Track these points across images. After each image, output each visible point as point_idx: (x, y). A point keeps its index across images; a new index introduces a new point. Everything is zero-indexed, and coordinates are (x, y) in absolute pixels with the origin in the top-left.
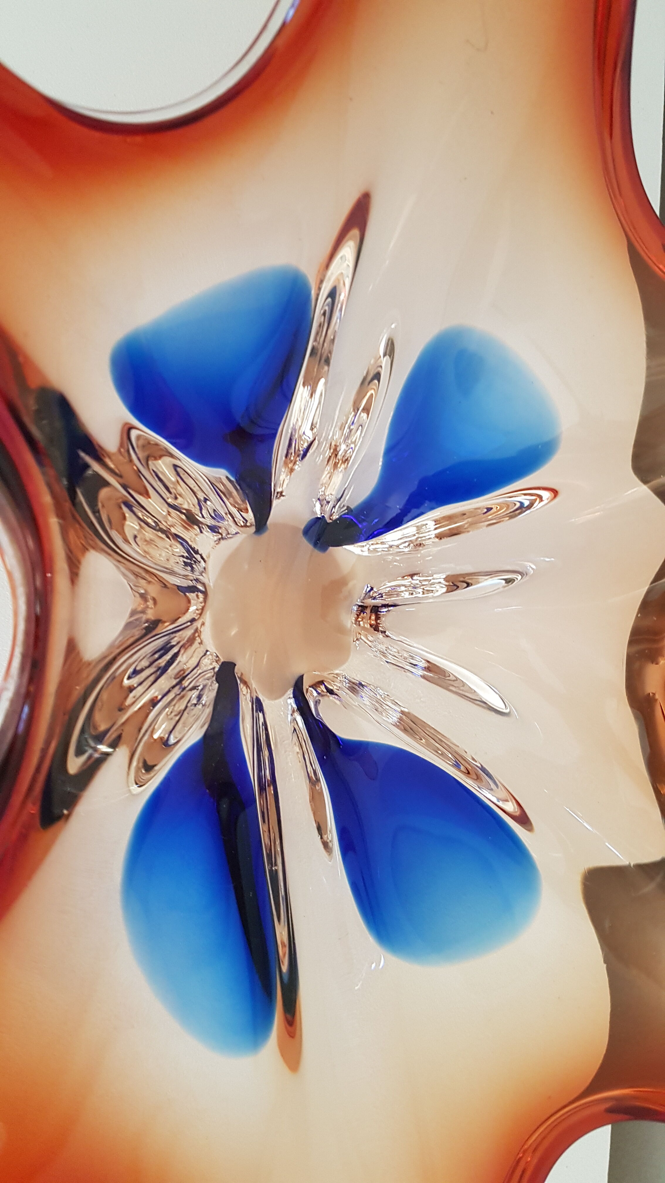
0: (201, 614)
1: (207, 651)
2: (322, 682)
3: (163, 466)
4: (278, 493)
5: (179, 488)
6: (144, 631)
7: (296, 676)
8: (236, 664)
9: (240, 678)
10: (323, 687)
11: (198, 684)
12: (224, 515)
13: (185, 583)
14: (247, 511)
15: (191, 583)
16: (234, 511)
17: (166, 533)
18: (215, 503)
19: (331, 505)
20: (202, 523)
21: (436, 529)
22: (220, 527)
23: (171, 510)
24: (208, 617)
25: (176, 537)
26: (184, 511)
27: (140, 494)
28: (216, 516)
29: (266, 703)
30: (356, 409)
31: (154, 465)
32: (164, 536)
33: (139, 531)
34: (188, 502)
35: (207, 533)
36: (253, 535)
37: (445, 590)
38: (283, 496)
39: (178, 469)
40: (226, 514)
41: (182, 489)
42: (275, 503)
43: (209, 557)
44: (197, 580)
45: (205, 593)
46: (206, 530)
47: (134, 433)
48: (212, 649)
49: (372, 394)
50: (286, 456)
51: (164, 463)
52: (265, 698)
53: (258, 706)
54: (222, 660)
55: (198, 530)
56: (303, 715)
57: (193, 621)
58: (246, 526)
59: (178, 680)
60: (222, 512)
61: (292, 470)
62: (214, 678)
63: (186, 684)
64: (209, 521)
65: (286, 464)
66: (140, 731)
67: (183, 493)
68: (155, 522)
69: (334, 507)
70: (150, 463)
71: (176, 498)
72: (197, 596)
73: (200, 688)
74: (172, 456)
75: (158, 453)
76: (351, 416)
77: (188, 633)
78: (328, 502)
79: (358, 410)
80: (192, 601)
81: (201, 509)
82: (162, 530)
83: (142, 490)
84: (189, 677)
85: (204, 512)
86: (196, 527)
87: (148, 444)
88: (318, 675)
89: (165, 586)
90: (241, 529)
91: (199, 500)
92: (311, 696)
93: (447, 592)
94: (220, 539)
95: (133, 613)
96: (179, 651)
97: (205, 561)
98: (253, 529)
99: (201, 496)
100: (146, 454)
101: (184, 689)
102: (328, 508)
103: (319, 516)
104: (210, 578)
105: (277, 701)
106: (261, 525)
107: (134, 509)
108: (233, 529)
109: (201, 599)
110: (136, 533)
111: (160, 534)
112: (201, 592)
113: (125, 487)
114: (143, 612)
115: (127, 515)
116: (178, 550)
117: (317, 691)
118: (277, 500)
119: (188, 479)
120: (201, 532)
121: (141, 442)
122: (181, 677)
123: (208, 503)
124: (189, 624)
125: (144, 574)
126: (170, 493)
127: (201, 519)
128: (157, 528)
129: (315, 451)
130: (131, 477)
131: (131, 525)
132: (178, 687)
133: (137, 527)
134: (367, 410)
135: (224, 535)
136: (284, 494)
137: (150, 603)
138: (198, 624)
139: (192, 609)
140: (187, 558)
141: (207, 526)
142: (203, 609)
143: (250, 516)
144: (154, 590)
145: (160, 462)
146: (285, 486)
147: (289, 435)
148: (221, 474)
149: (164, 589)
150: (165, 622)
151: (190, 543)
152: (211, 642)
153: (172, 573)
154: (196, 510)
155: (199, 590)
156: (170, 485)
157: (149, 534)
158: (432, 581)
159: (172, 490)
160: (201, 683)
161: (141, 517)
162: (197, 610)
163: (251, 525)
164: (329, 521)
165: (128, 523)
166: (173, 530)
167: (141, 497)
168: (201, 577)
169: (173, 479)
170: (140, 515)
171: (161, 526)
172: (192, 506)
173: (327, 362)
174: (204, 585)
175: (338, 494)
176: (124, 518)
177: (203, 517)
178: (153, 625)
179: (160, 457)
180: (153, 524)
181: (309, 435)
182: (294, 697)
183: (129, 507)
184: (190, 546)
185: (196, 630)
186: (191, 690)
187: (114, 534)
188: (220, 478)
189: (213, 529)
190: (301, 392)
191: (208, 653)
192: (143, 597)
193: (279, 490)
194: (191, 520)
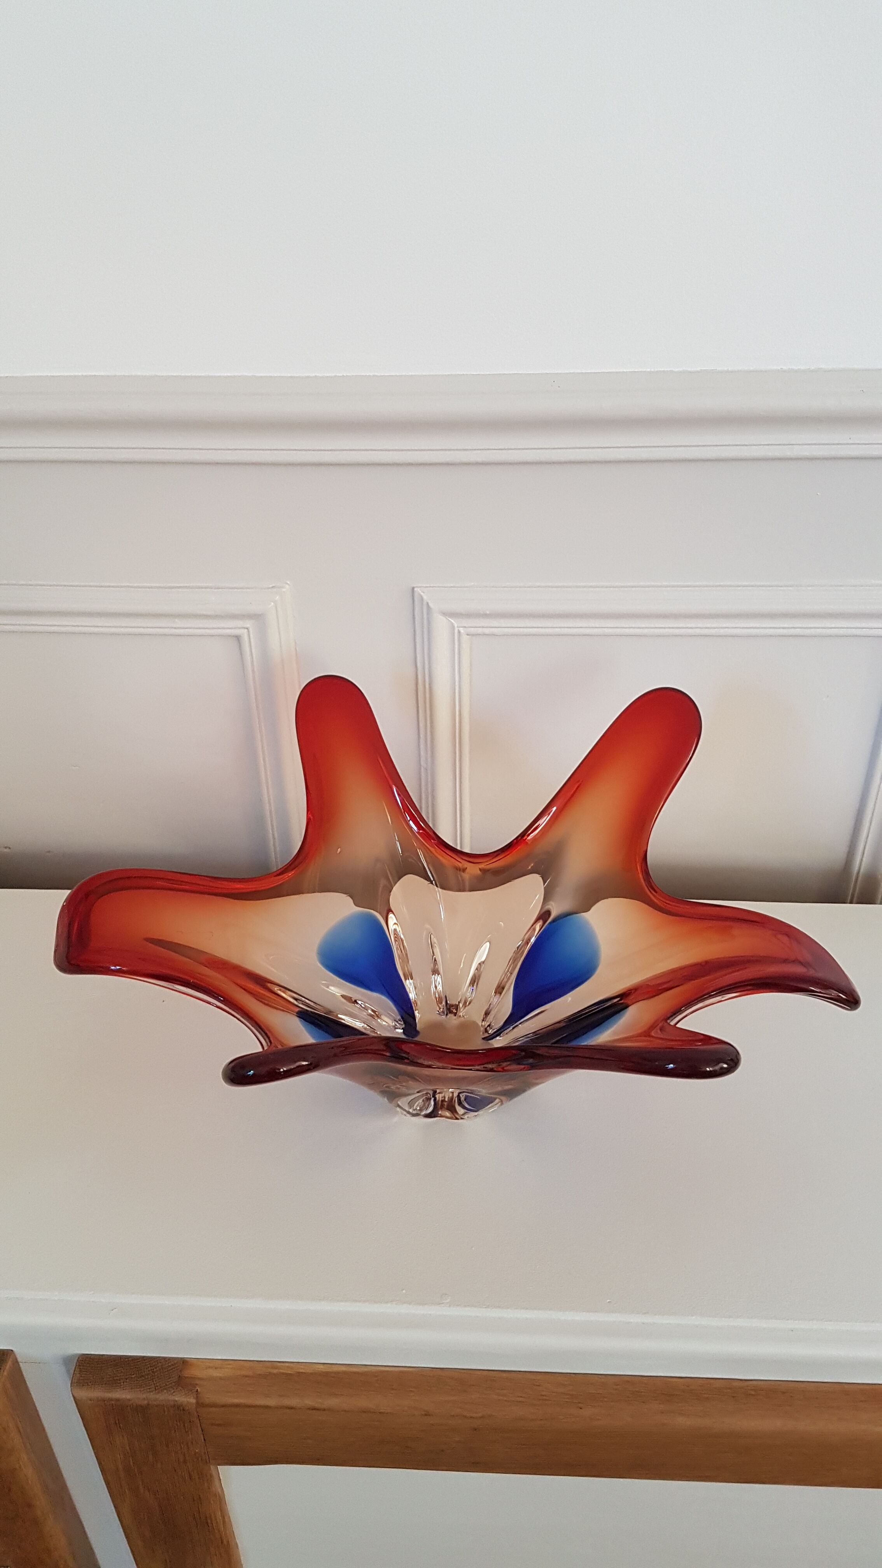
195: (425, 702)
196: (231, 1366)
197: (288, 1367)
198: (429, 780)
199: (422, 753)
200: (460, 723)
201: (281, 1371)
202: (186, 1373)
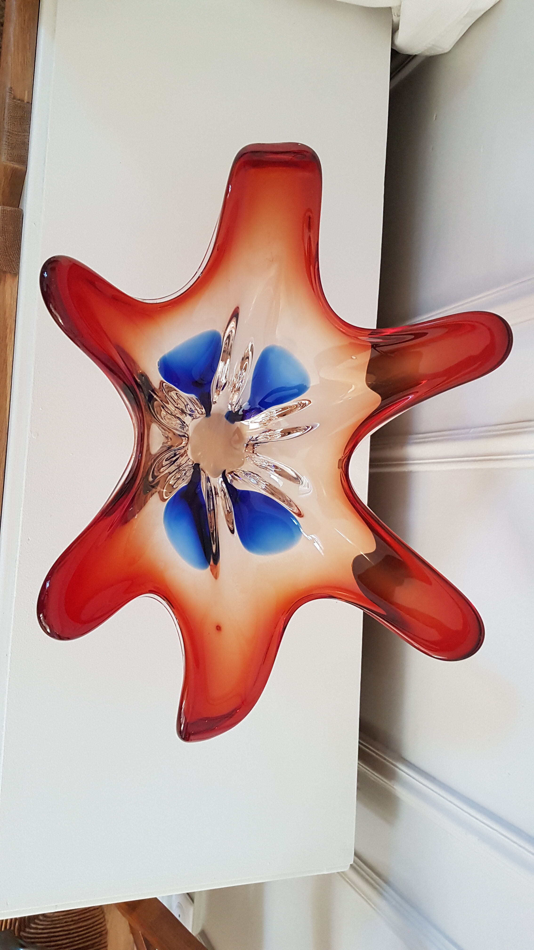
0: (186, 445)
1: (189, 459)
2: (232, 472)
3: (173, 394)
4: (214, 402)
5: (178, 401)
6: (167, 449)
7: (223, 470)
8: (200, 464)
9: (201, 469)
10: (233, 474)
11: (185, 469)
12: (194, 410)
13: (181, 434)
14: (202, 409)
15: (183, 434)
16: (198, 409)
17: (175, 416)
18: (190, 406)
19: (234, 406)
20: (186, 413)
21: (277, 413)
22: (193, 415)
23: (176, 409)
24: (189, 446)
25: (178, 418)
26: (180, 409)
27: (166, 403)
28: (192, 411)
29: (212, 479)
30: (241, 368)
31: (170, 394)
32: (174, 417)
33: (166, 415)
34: (182, 406)
35: (188, 416)
36: (206, 417)
37: (281, 436)
38: (216, 403)
39: (178, 394)
40: (195, 410)
41: (179, 401)
42: (213, 406)
43: (189, 425)
44: (185, 433)
45: (188, 438)
46: (187, 415)
47: (164, 384)
48: (191, 458)
49: (247, 364)
50: (216, 389)
51: (174, 393)
52: (211, 477)
53: (208, 480)
54: (195, 463)
55: (185, 415)
56: (225, 483)
57: (184, 447)
58: (202, 414)
59: (178, 467)
60: (193, 409)
61: (219, 394)
62: (192, 468)
63: (181, 469)
64: (189, 412)
65: (216, 392)
66: (165, 481)
67: (180, 403)
68: (171, 412)
69: (235, 407)
70: (169, 393)
71: (178, 405)
72: (185, 438)
73: (186, 470)
74: (175, 390)
75: (172, 390)
76: (240, 372)
77: (182, 451)
78: (233, 405)
79: (242, 369)
80: (183, 440)
81: (186, 408)
82: (173, 415)
83: (167, 402)
84: (182, 466)
85: (187, 409)
86: (184, 414)
87: (168, 387)
88: (231, 470)
89: (174, 434)
90: (201, 415)
91: (185, 405)
92: (229, 478)
93: (282, 436)
94: (193, 419)
95: (163, 443)
96: (179, 457)
97: (188, 427)
98: (205, 415)
99: (186, 403)
100: (168, 390)
101: (180, 470)
102: (233, 407)
103: (230, 410)
104: (190, 433)
105: (215, 479)
106: (208, 413)
107: (164, 408)
108: (198, 415)
109: (187, 440)
110: (165, 415)
111: (172, 416)
112: (187, 437)
113: (161, 401)
114: (167, 443)
115: (162, 410)
116: (178, 422)
117: (231, 475)
118: (214, 405)
119: (181, 398)
120: (186, 416)
121: (166, 387)
122: (179, 466)
123: (188, 406)
124: (182, 448)
125: (167, 430)
126: (176, 403)
127: (186, 412)
128: (171, 414)
129: (227, 387)
130: (164, 398)
131: (163, 413)
132: (178, 469)
133: (165, 414)
134: (245, 369)
135: (195, 417)
136: (216, 402)
137: (170, 440)
138: (186, 448)
139: (184, 443)
140: (182, 425)
141: (188, 414)
142: (187, 443)
143: (204, 410)
144: (170, 435)
145: (172, 392)
146: (217, 399)
147: (217, 379)
148: (193, 396)
149: (174, 435)
150: (174, 446)
151: (182, 420)
152: (191, 456)
153: (177, 430)
154: (184, 409)
155: (185, 437)
156: (175, 401)
157: (169, 416)
158: (276, 433)
159: (176, 402)
160: (187, 469)
161: (167, 411)
162: (185, 443)
163: (204, 414)
164: (234, 412)
165: (162, 412)
166: (177, 415)
167: (166, 404)
168: (186, 432)
169: (176, 398)
170: (166, 410)
171: (173, 414)
172: (183, 407)
173: (230, 354)
174: (188, 435)
175: (236, 401)
176: (161, 411)
177: (187, 411)
178: (169, 448)
179: (172, 391)
180: (170, 413)
181: (224, 381)
182: (222, 477)
183: (163, 408)
184: (182, 421)
185: (185, 451)
186: (183, 470)
187: (158, 416)
188: (193, 398)
189: (190, 415)
190: (221, 364)
191: (190, 459)
192: (167, 438)
193: (214, 401)
194: (183, 412)
195: (514, 429)
196: (12, 304)
197: (11, 338)
198: (461, 436)
199: (479, 429)
200: (497, 460)
201: (8, 335)
202: (8, 276)
